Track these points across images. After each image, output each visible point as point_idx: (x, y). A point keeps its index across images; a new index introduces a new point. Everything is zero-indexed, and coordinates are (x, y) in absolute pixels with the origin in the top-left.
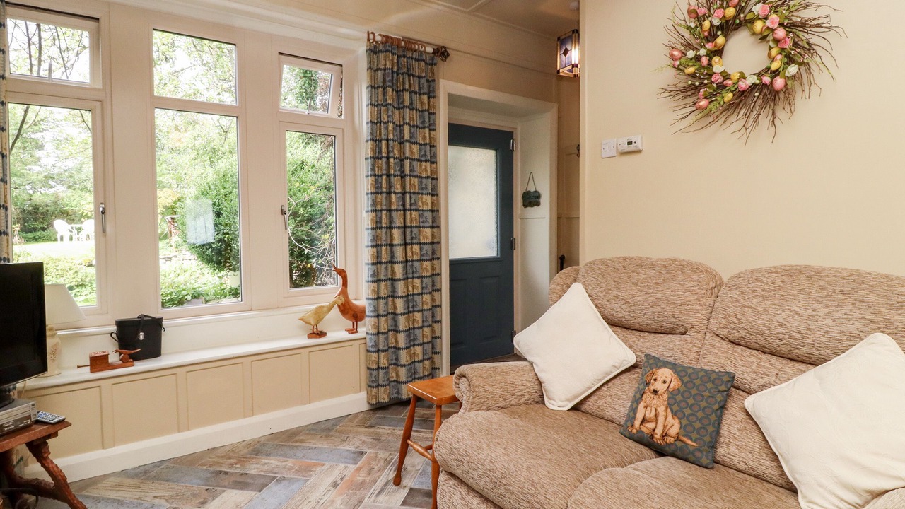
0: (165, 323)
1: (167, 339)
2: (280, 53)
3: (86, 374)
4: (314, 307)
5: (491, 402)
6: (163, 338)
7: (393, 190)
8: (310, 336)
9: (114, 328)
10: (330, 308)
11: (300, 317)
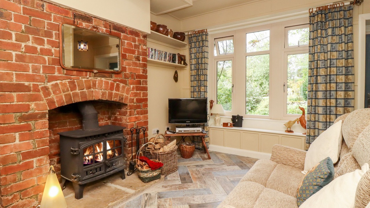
0: (243, 118)
1: (244, 123)
2: (285, 27)
3: (222, 127)
4: (288, 121)
5: (278, 160)
6: (243, 122)
7: (318, 74)
8: (286, 131)
9: (231, 117)
10: (294, 122)
11: (284, 124)
